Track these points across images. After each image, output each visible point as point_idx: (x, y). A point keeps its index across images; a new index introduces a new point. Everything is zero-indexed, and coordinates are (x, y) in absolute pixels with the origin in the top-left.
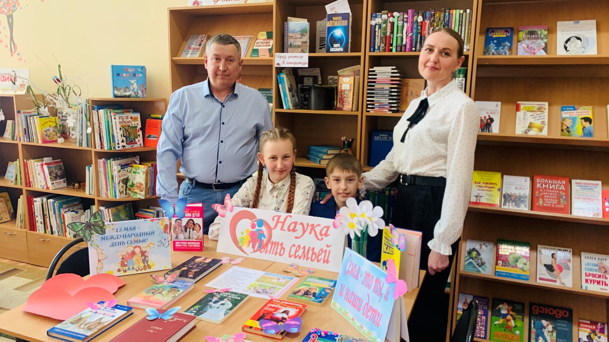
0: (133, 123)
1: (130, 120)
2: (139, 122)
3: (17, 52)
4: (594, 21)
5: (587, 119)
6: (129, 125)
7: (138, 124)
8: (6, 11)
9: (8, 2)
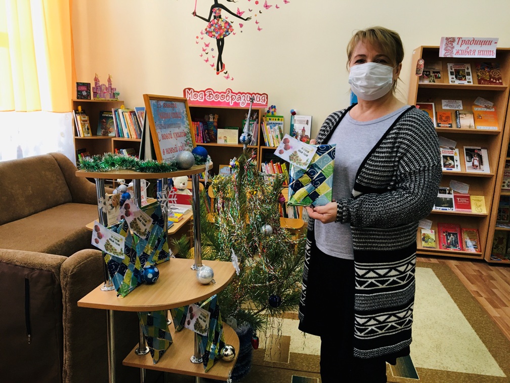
3: (225, 71)
8: (217, 35)
9: (220, 27)
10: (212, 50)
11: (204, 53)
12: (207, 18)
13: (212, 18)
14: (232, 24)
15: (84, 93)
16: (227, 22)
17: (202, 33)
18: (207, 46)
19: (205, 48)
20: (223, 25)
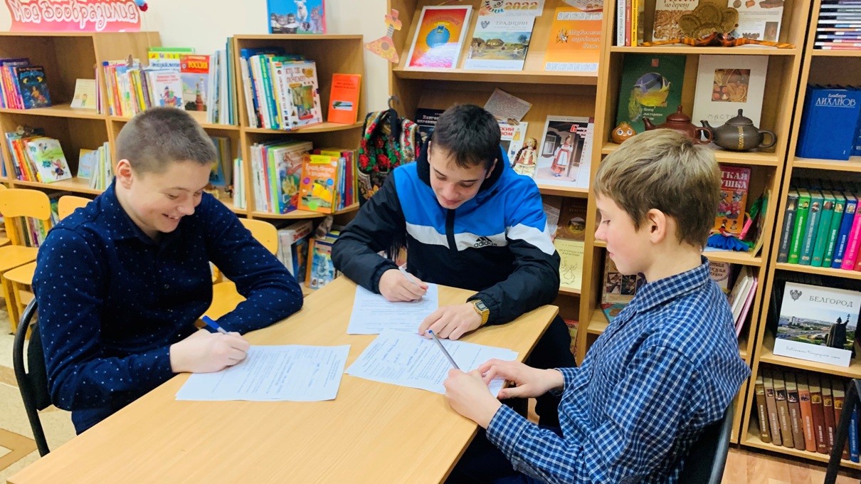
0: (307, 80)
1: (301, 74)
2: (315, 79)
6: (301, 85)
7: (313, 82)
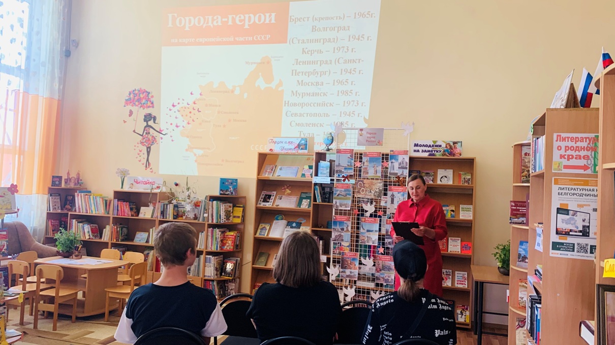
1: (228, 207)
3: (150, 168)
4: (452, 170)
5: (452, 211)
6: (228, 210)
7: (231, 209)
8: (147, 144)
9: (149, 140)
10: (144, 154)
11: (138, 156)
12: (142, 134)
13: (145, 134)
14: (156, 138)
15: (57, 183)
16: (153, 136)
17: (138, 143)
18: (140, 151)
19: (139, 153)
20: (151, 138)
